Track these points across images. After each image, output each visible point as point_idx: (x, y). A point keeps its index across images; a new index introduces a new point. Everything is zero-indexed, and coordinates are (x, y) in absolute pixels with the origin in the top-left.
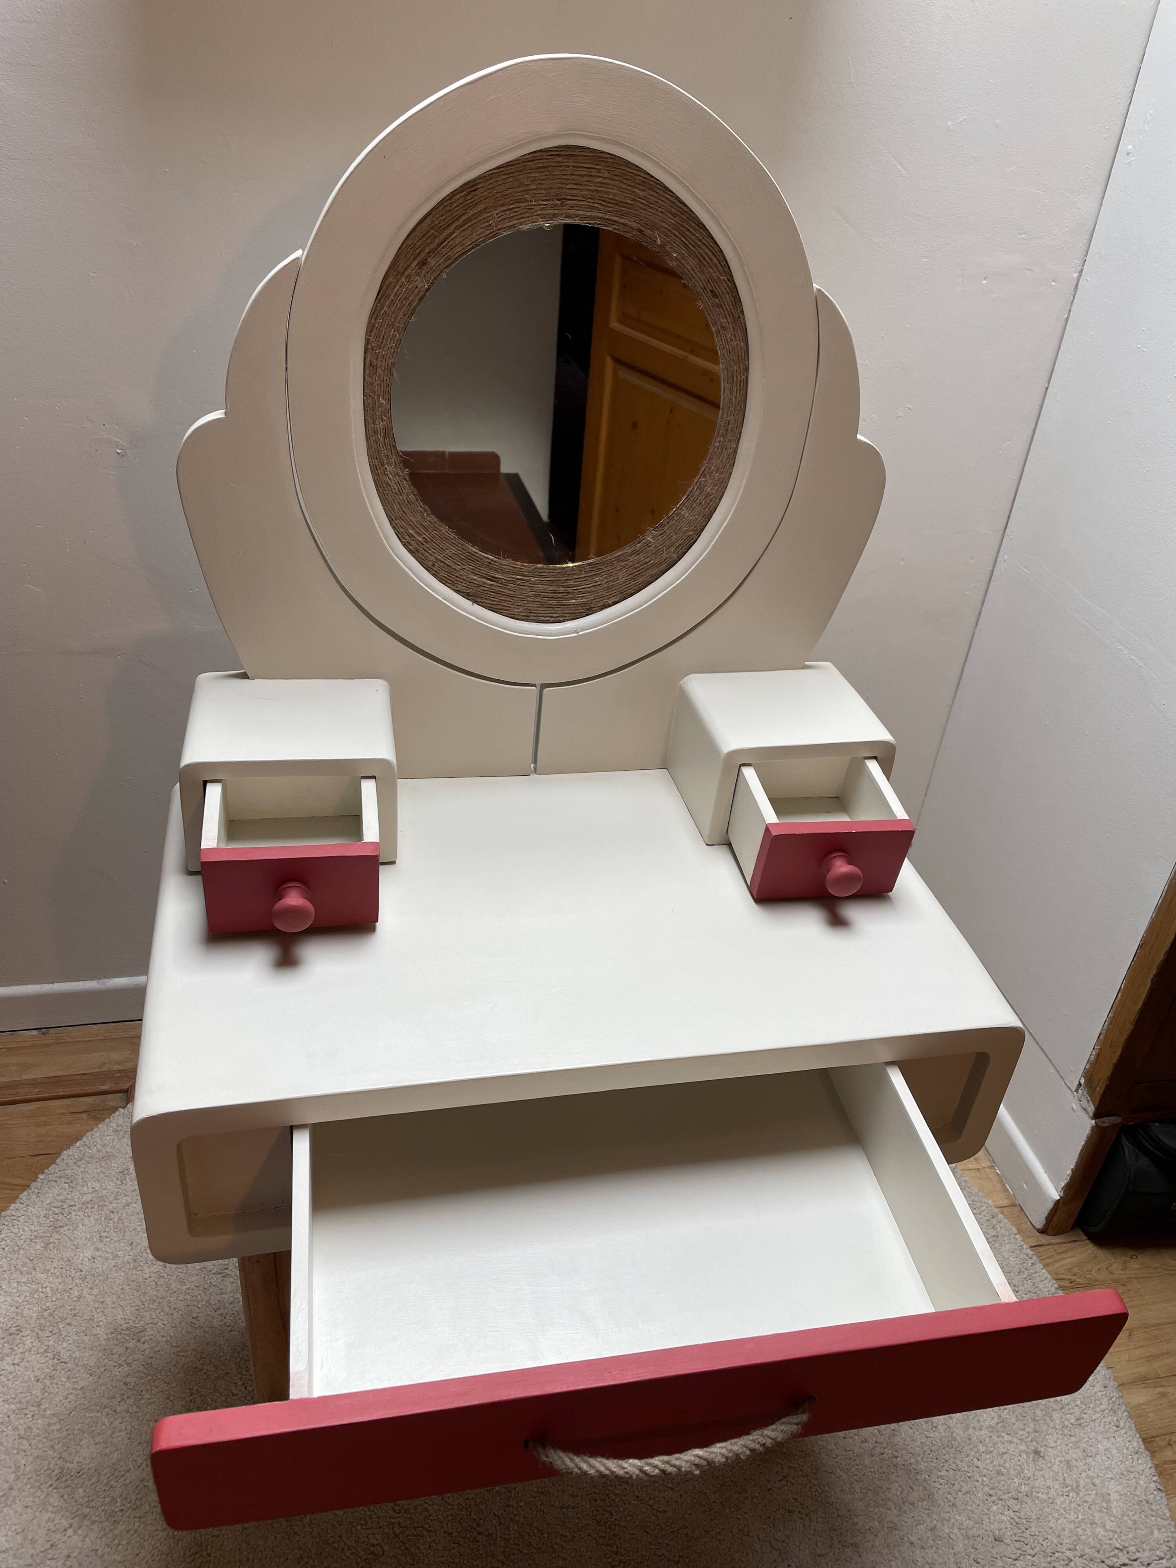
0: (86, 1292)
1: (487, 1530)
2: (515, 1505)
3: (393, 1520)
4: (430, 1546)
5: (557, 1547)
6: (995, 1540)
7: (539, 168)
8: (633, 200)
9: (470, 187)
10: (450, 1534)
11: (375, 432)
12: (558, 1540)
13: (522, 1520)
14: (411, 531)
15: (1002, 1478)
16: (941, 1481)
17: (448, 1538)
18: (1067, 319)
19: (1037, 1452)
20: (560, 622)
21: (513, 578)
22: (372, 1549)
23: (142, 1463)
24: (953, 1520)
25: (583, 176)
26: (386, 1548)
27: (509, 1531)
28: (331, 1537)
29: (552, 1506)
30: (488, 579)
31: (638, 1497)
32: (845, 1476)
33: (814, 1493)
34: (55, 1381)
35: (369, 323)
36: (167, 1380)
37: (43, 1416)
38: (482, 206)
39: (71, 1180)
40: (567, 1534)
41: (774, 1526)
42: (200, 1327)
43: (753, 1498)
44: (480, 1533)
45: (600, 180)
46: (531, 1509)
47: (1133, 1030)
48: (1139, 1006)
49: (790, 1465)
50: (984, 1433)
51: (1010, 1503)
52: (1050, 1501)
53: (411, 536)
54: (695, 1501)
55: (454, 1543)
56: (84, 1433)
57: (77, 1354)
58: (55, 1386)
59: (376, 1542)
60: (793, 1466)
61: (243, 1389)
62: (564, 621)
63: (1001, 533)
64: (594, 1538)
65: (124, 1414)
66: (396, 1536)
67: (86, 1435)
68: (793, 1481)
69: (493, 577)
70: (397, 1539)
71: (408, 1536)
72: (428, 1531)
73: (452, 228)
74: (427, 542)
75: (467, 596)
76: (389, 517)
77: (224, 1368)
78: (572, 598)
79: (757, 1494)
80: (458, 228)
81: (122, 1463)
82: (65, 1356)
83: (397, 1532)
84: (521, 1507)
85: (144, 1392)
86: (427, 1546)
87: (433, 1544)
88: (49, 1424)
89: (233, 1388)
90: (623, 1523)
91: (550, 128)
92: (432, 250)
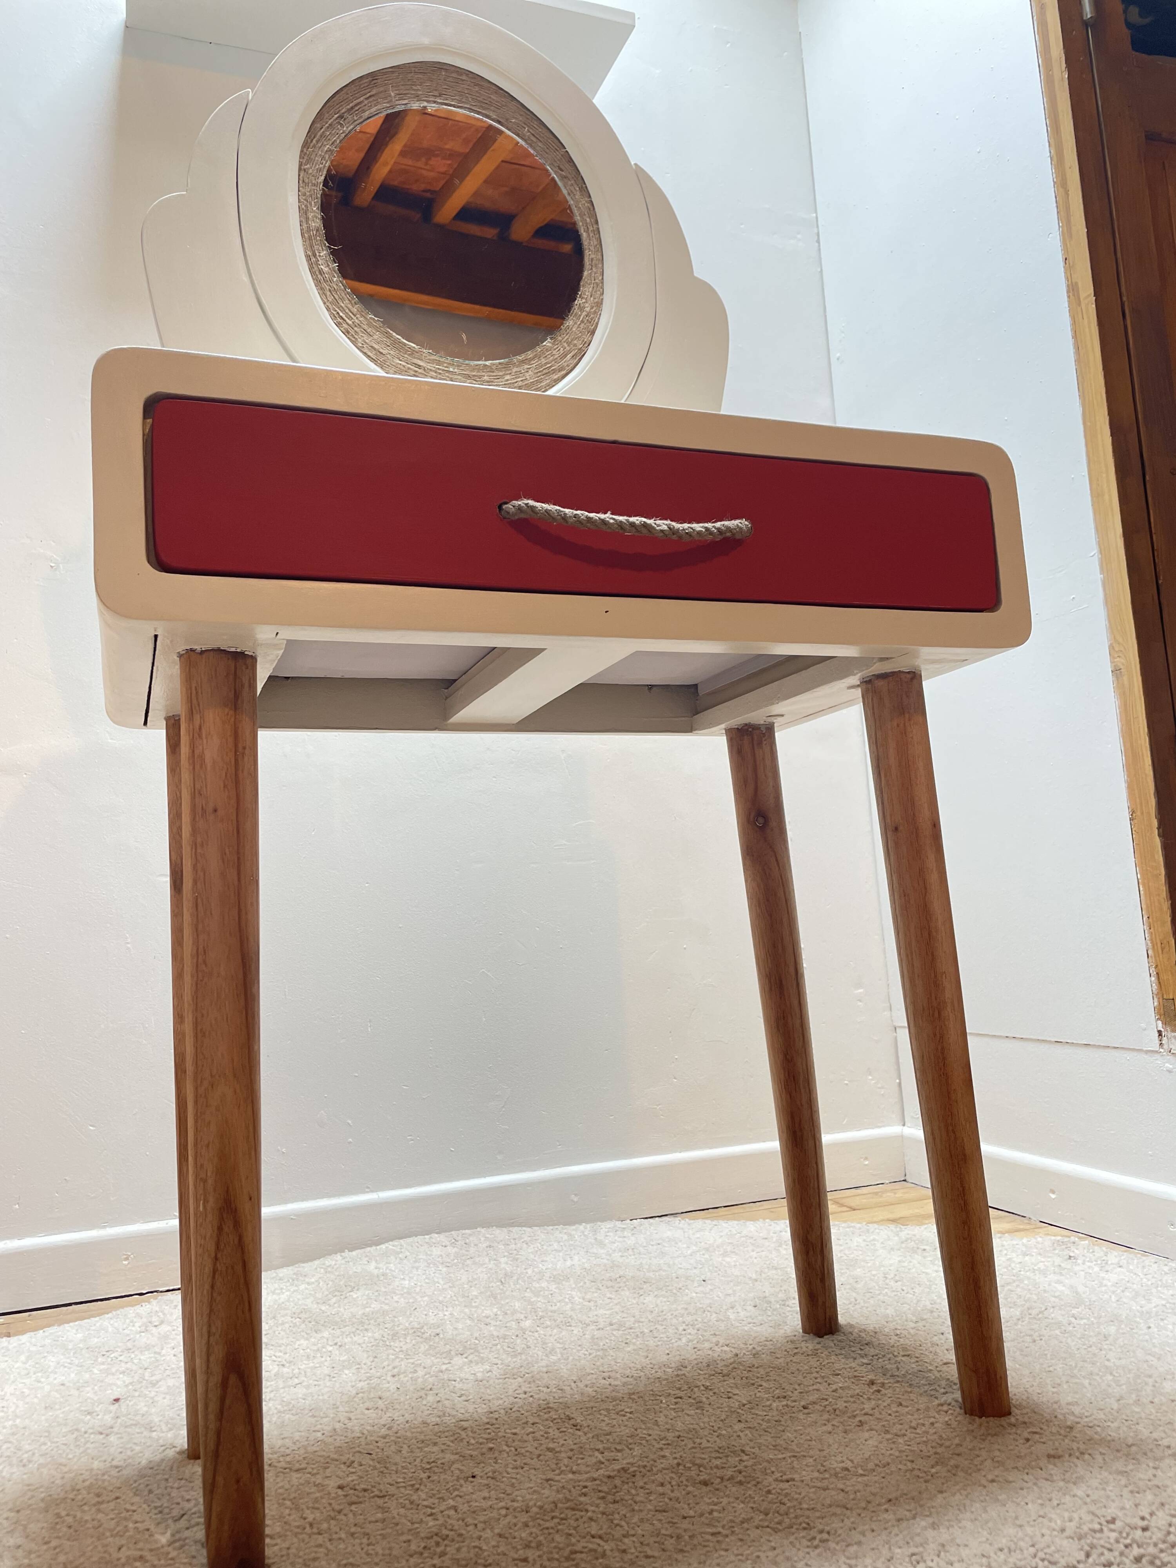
7: (421, 72)
8: (490, 101)
14: (342, 314)
25: (453, 82)
35: (302, 151)
38: (382, 89)
45: (463, 85)
53: (342, 318)
61: (144, 1505)
73: (361, 98)
74: (355, 325)
76: (322, 299)
80: (366, 99)
89: (128, 1506)
91: (426, 41)
92: (349, 110)
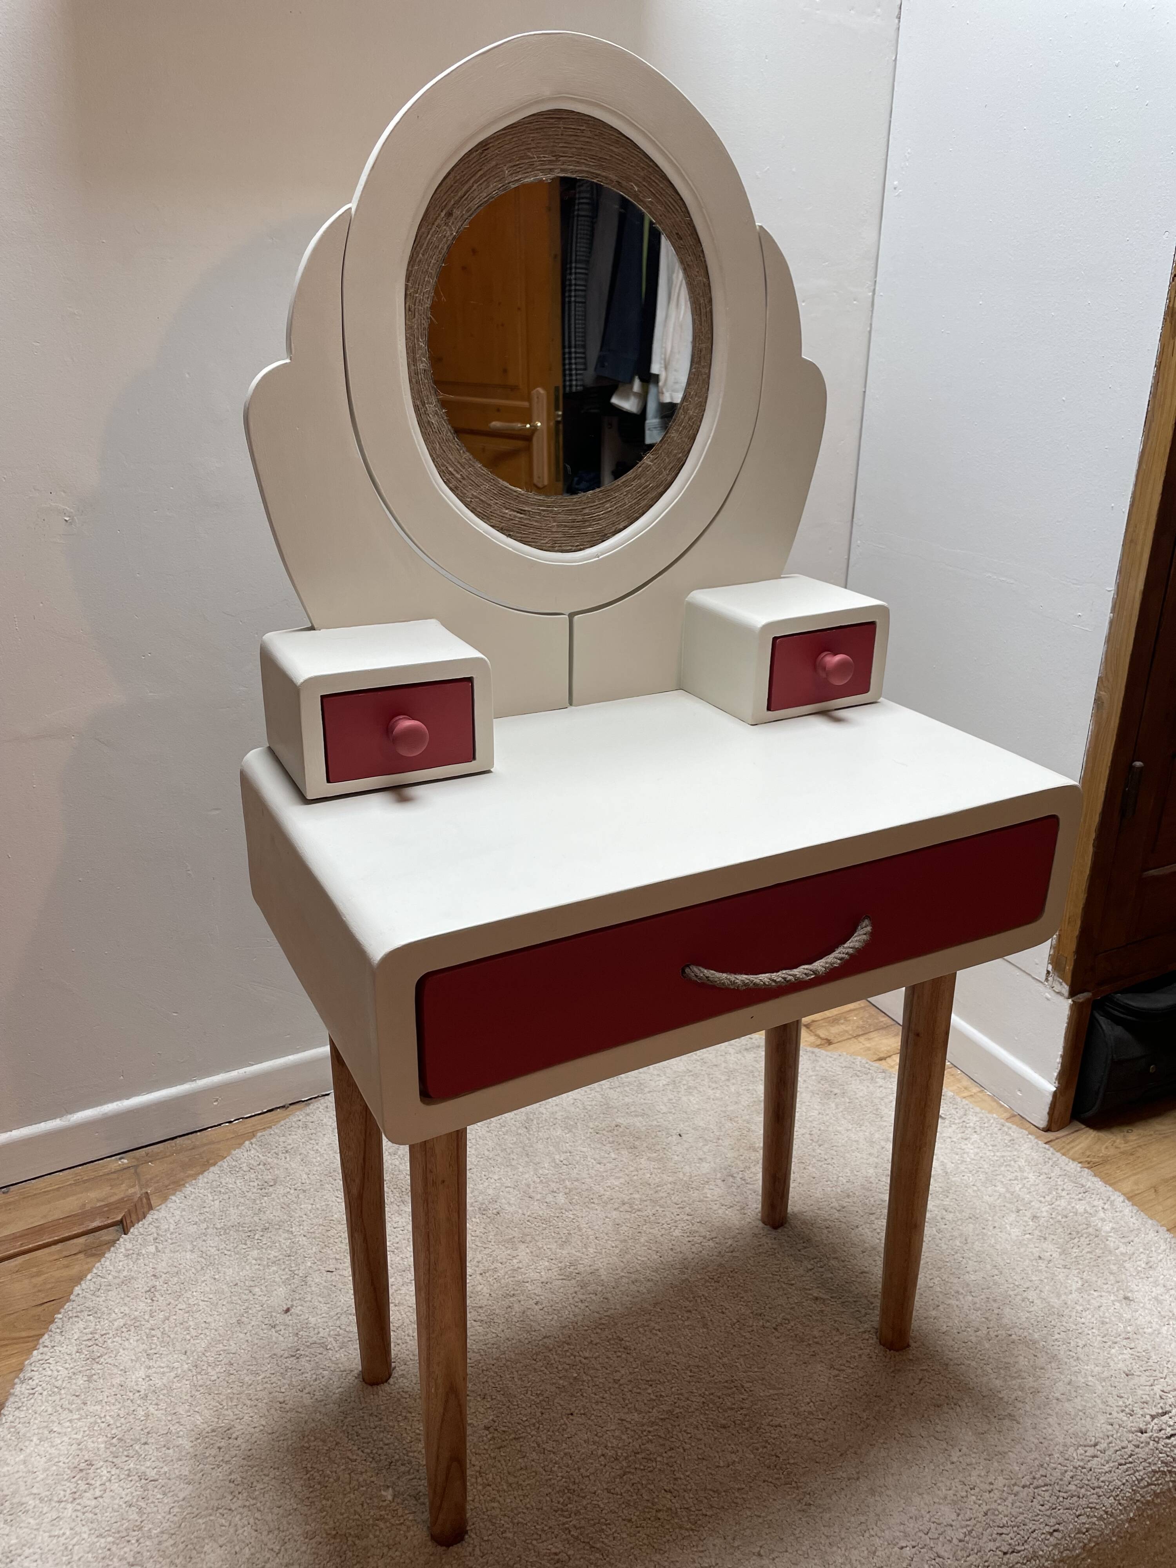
0: (152, 1409)
1: (664, 1506)
2: (682, 1476)
3: (567, 1526)
4: (614, 1538)
5: (738, 1501)
6: (1127, 1375)
7: (537, 129)
8: (611, 156)
9: (484, 146)
10: (630, 1521)
11: (417, 374)
12: (737, 1494)
13: (694, 1487)
14: (450, 469)
15: (1108, 1326)
16: (1058, 1343)
17: (629, 1525)
18: (870, 332)
19: (1126, 1298)
20: (581, 550)
21: (539, 509)
22: (556, 1557)
23: (280, 1550)
24: (1083, 1372)
25: (571, 135)
26: (571, 1552)
27: (687, 1501)
28: (510, 1559)
29: (718, 1467)
30: (518, 512)
31: (796, 1435)
32: (974, 1364)
33: (953, 1385)
34: (150, 1501)
35: (407, 270)
36: (276, 1466)
37: (150, 1537)
38: (494, 163)
39: (93, 1311)
40: (744, 1486)
41: (931, 1422)
42: (291, 1410)
43: (901, 1405)
44: (658, 1511)
45: (583, 139)
46: (698, 1476)
47: (1087, 897)
48: (1088, 872)
49: (921, 1368)
50: (1075, 1296)
51: (1125, 1342)
52: (1156, 1332)
53: (451, 473)
54: (849, 1423)
55: (637, 1527)
56: (203, 1539)
57: (166, 1469)
58: (152, 1505)
59: (557, 1551)
60: (924, 1368)
61: (360, 1452)
62: (583, 549)
63: (849, 524)
64: (771, 1482)
65: (241, 1510)
66: (577, 1538)
67: (206, 1541)
68: (930, 1381)
69: (522, 510)
70: (579, 1542)
71: (587, 1535)
72: (606, 1525)
73: (471, 182)
74: (464, 479)
75: (501, 530)
76: (431, 456)
77: (331, 1439)
78: (590, 526)
79: (903, 1401)
80: (476, 182)
81: (257, 1555)
82: (152, 1474)
83: (576, 1534)
84: (688, 1476)
85: (255, 1484)
86: (611, 1538)
87: (616, 1535)
88: (160, 1543)
89: (349, 1454)
90: (792, 1461)
91: (547, 92)
92: (457, 202)
